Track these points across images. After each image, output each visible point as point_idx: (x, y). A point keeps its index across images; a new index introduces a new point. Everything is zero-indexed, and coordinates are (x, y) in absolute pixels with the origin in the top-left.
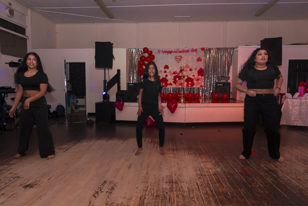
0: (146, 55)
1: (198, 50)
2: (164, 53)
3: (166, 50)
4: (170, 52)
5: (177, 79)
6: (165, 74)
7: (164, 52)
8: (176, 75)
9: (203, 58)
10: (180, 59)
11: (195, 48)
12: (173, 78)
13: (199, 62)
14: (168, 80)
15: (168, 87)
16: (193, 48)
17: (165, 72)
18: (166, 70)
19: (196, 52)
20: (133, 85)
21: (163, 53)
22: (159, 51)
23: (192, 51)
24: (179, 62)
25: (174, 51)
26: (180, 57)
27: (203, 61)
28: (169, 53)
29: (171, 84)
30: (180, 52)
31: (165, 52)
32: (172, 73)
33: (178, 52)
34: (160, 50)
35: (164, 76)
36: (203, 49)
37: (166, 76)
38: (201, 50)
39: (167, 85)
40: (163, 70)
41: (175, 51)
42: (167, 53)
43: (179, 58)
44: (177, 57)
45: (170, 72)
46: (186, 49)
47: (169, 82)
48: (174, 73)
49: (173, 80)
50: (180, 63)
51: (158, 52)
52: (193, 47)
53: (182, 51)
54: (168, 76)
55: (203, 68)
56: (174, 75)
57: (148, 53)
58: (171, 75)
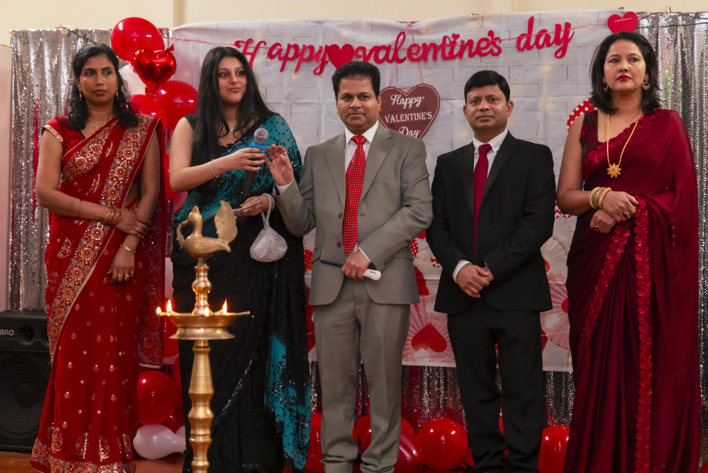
2: (291, 65)
3: (302, 42)
7: (285, 59)
10: (420, 116)
11: (549, 14)
16: (531, 21)
19: (562, 52)
20: (11, 332)
21: (277, 63)
23: (528, 47)
25: (369, 48)
26: (419, 100)
30: (424, 58)
31: (299, 54)
33: (402, 54)
34: (256, 38)
41: (377, 50)
42: (315, 65)
43: (414, 109)
44: (395, 99)
46: (473, 25)
52: (530, 14)
53: (439, 43)
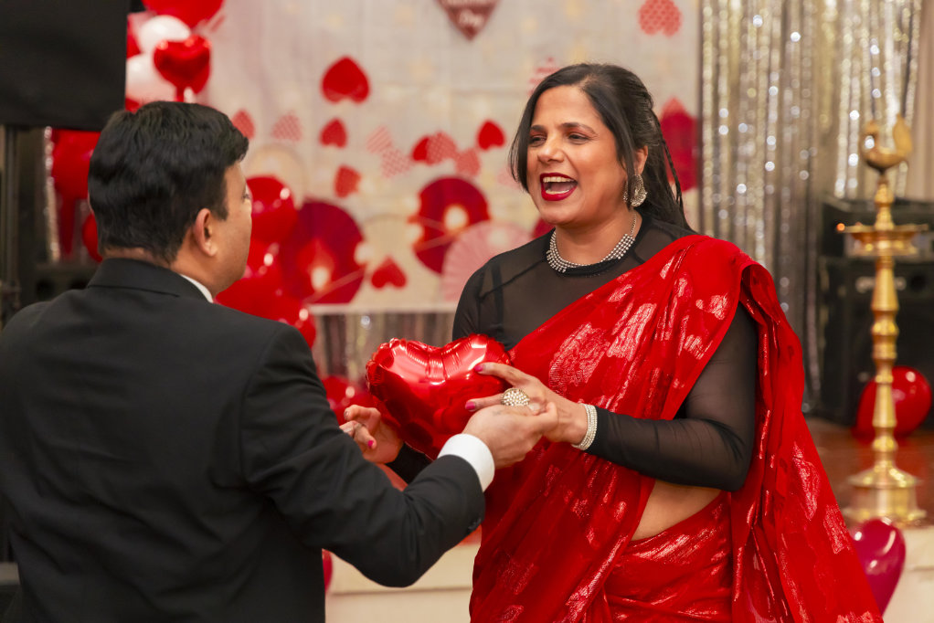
5: (455, 218)
6: (335, 157)
8: (446, 168)
12: (412, 204)
13: (660, 36)
14: (368, 231)
15: (369, 301)
17: (334, 134)
18: (344, 110)
24: (470, 32)
27: (690, 29)
29: (389, 276)
32: (408, 144)
35: (322, 185)
37: (346, 180)
39: (347, 282)
40: (315, 110)
45: (381, 142)
47: (369, 255)
48: (422, 152)
49: (415, 232)
50: (480, 41)
54: (366, 185)
55: (691, 108)
56: (425, 174)
58: (391, 168)
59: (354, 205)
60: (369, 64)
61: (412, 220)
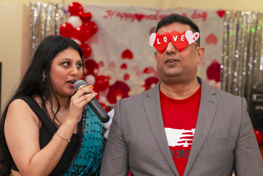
0: (75, 21)
1: (209, 16)
2: (124, 19)
3: (127, 12)
4: (139, 17)
6: (124, 72)
7: (123, 17)
8: (152, 75)
9: (220, 36)
11: (201, 10)
12: (143, 83)
13: (211, 44)
14: (132, 89)
16: (195, 11)
17: (124, 66)
18: (127, 61)
19: (204, 20)
21: (119, 18)
22: (110, 13)
27: (220, 42)
28: (136, 21)
31: (126, 16)
32: (142, 69)
34: (113, 10)
35: (120, 78)
36: (221, 13)
37: (127, 77)
38: (217, 16)
40: (119, 61)
41: (150, 16)
42: (130, 19)
45: (136, 69)
46: (179, 10)
47: (131, 94)
48: (146, 71)
51: (106, 14)
54: (131, 78)
56: (146, 76)
57: (82, 18)
58: (138, 74)
59: (129, 83)
60: (134, 51)
61: (143, 86)
